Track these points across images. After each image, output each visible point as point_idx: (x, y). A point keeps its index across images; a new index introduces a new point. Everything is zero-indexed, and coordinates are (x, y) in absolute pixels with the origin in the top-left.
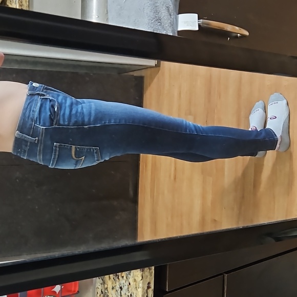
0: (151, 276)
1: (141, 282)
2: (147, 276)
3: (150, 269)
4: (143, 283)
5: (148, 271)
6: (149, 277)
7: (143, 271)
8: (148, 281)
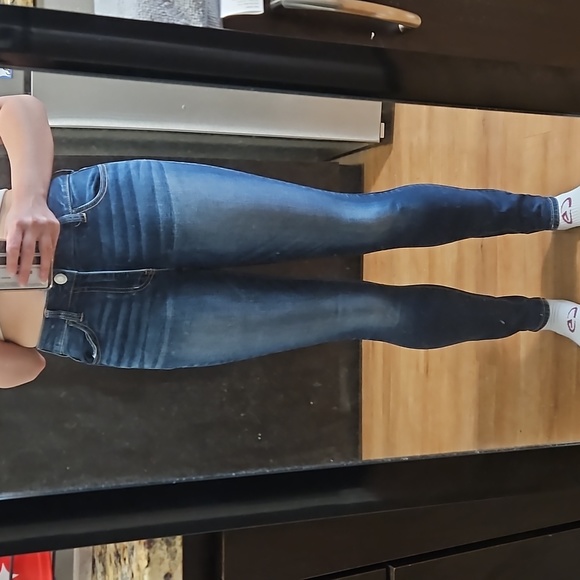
0: (173, 558)
1: (147, 570)
2: (162, 560)
3: (169, 544)
4: (150, 574)
5: (165, 547)
6: (167, 561)
7: (149, 547)
8: (165, 569)
